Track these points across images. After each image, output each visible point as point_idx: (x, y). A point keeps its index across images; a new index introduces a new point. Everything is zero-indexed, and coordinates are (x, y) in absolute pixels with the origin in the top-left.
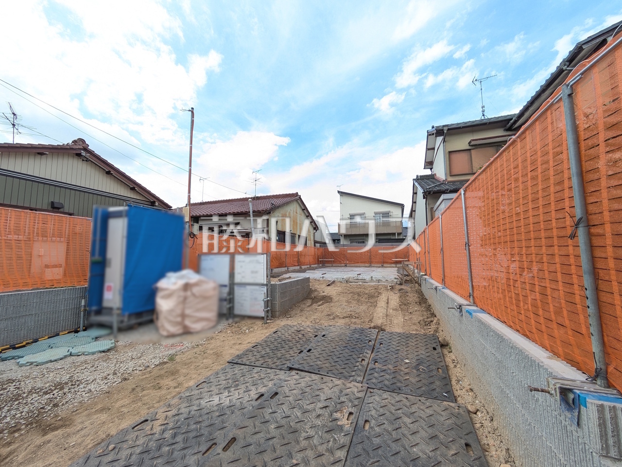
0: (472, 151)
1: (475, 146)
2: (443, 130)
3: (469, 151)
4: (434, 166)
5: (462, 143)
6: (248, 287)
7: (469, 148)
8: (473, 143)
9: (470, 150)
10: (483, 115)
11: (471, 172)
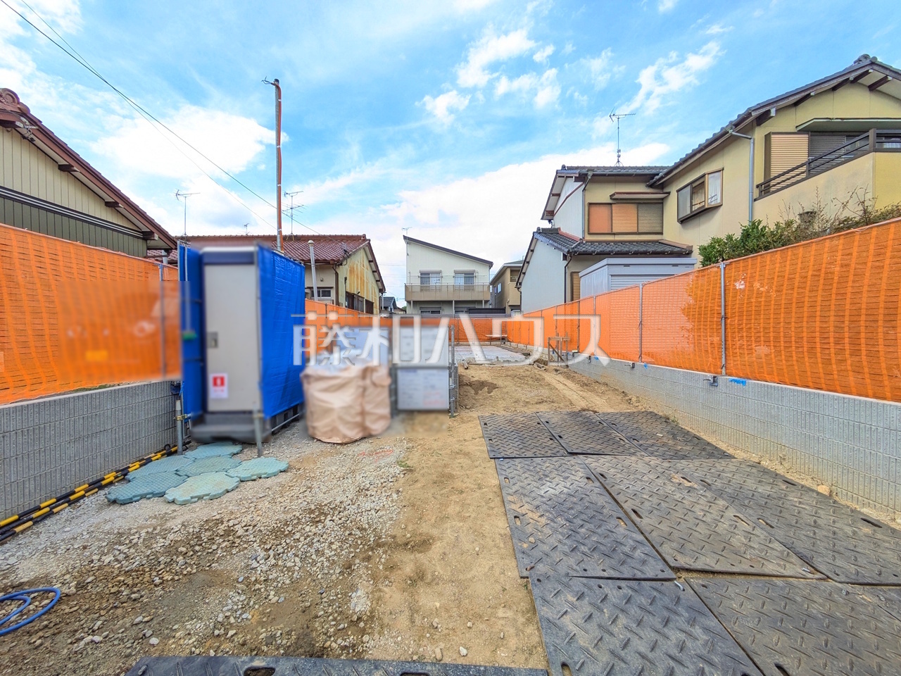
0: (613, 206)
1: (616, 200)
2: (586, 175)
3: (610, 206)
4: (555, 217)
5: (603, 194)
6: (421, 372)
7: (610, 201)
8: (616, 196)
9: (611, 204)
10: (618, 161)
11: (610, 232)
